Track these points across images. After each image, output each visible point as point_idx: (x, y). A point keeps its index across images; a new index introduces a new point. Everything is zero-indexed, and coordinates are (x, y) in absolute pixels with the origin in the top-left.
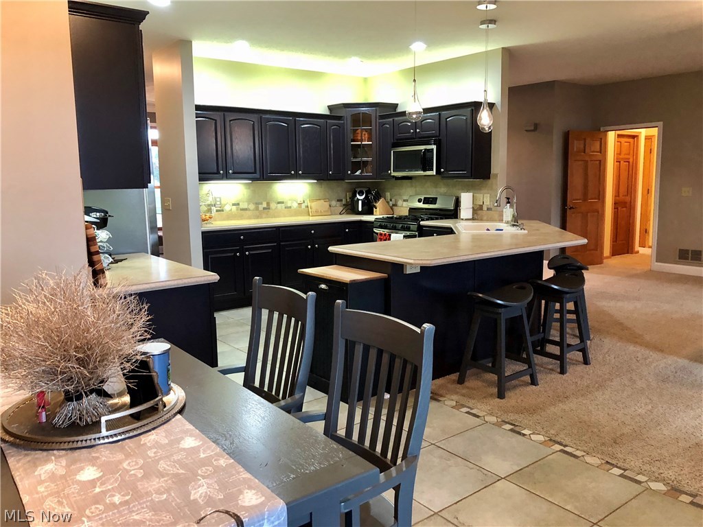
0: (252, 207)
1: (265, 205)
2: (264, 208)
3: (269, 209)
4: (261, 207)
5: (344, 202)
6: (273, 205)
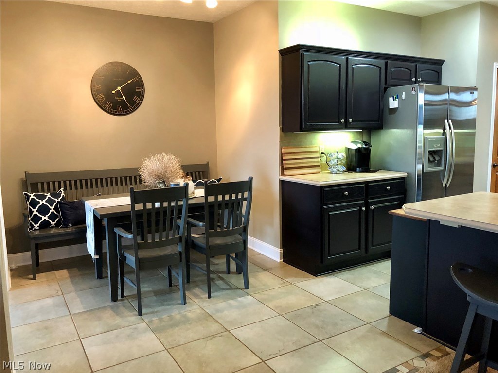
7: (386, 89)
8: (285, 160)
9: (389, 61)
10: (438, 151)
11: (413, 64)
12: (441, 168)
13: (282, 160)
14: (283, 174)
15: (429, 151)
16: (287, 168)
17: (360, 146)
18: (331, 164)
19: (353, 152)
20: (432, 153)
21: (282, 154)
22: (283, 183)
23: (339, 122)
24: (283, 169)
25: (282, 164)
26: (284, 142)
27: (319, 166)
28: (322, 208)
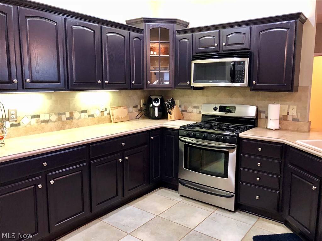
0: (54, 118)
1: (68, 115)
2: (67, 119)
3: (72, 118)
4: (63, 118)
5: (139, 108)
6: (76, 115)
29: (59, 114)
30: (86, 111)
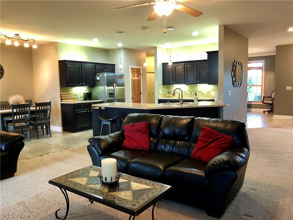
0: (189, 93)
4: (193, 93)
7: (95, 74)
8: (62, 96)
9: (96, 65)
10: (112, 93)
11: (105, 66)
12: (114, 98)
13: (61, 97)
14: (61, 101)
15: (109, 93)
16: (63, 99)
17: (88, 92)
18: (78, 98)
19: (86, 94)
20: (110, 94)
21: (61, 95)
22: (62, 104)
23: (80, 84)
24: (61, 100)
25: (61, 98)
26: (61, 91)
27: (74, 99)
28: (74, 111)
29: (191, 92)
30: (201, 92)
